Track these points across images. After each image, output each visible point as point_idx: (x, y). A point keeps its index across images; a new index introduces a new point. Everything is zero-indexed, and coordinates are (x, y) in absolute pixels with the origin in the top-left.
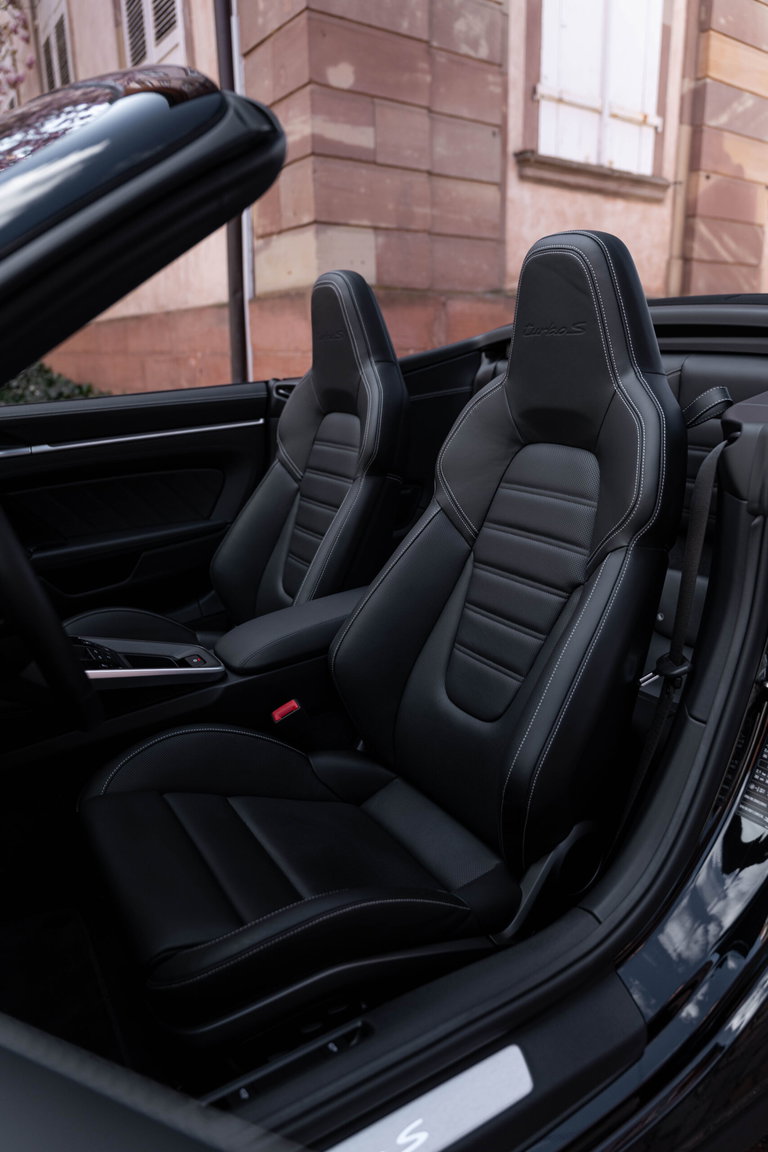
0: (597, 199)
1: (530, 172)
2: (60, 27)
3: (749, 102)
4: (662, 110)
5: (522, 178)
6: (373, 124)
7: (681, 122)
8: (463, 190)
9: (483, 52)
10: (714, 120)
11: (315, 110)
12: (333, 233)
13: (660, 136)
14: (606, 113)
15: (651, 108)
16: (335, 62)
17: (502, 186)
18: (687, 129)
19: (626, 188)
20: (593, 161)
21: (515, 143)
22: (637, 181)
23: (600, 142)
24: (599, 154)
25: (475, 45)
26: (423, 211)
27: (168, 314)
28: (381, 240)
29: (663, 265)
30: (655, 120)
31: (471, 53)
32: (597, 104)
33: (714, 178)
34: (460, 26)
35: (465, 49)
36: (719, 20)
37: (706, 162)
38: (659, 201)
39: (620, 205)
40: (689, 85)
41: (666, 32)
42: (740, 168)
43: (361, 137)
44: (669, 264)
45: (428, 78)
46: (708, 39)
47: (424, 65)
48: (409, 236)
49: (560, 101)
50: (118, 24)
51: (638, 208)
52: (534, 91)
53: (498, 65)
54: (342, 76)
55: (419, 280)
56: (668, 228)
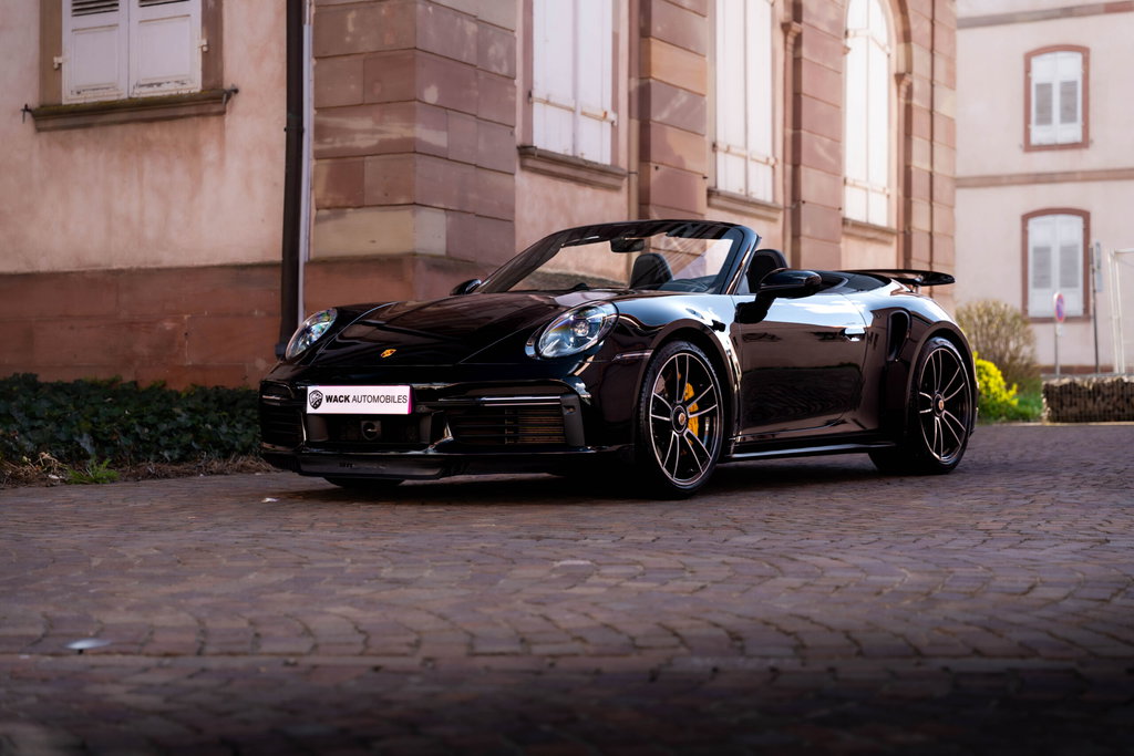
0: (572, 185)
1: (529, 162)
3: (683, 98)
4: (615, 107)
5: (523, 167)
6: (447, 129)
7: (630, 117)
8: (493, 179)
9: (505, 71)
10: (659, 115)
11: (416, 119)
13: (614, 127)
14: (579, 111)
15: (608, 106)
16: (427, 84)
17: (511, 175)
18: (635, 123)
19: (595, 177)
20: (570, 152)
21: (519, 139)
22: (602, 171)
23: (574, 136)
24: (574, 147)
25: (500, 65)
26: (473, 196)
28: (449, 219)
30: (612, 116)
31: (498, 72)
32: (572, 105)
33: (662, 168)
34: (492, 51)
35: (494, 69)
36: (657, 28)
37: (655, 155)
38: (616, 189)
39: (588, 192)
40: (635, 83)
41: (616, 37)
42: (681, 159)
43: (440, 139)
45: (476, 93)
46: (649, 44)
47: (474, 83)
48: (465, 217)
49: (547, 102)
51: (602, 194)
52: (530, 95)
53: (511, 78)
54: (432, 94)
55: (470, 253)
56: (625, 214)
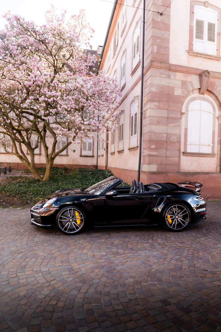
0: (199, 158)
1: (185, 155)
2: (123, 125)
4: (213, 143)
5: (184, 155)
6: (157, 152)
7: (218, 145)
8: (172, 158)
9: (176, 141)
11: (149, 151)
12: (150, 165)
13: (213, 147)
14: (201, 145)
15: (211, 143)
16: (152, 145)
17: (179, 157)
18: (220, 145)
19: (206, 156)
20: (198, 152)
21: (182, 150)
22: (208, 154)
23: (199, 149)
24: (199, 151)
26: (165, 162)
27: (132, 170)
28: (158, 166)
29: (216, 167)
30: (212, 145)
31: (174, 141)
32: (198, 144)
34: (172, 138)
35: (173, 141)
38: (214, 157)
39: (204, 158)
40: (220, 139)
41: (214, 132)
43: (156, 153)
44: (217, 167)
45: (166, 145)
47: (166, 144)
48: (162, 165)
49: (191, 144)
50: (130, 129)
51: (209, 158)
52: (186, 144)
53: (179, 142)
54: (153, 147)
55: (164, 171)
56: (216, 161)
